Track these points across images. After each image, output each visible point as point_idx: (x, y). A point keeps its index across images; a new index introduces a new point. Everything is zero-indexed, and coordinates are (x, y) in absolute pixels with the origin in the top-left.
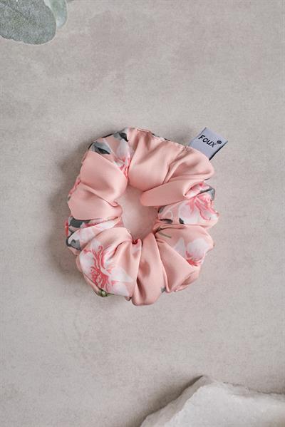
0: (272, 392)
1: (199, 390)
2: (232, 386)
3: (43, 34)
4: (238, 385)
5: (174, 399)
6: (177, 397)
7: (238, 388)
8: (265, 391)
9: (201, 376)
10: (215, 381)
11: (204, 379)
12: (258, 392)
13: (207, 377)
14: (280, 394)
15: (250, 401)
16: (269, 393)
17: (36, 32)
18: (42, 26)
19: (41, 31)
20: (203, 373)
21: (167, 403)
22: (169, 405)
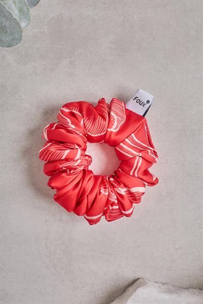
0: (189, 288)
1: (137, 291)
2: (161, 285)
3: (13, 40)
4: (165, 284)
5: (120, 295)
6: (122, 294)
7: (165, 286)
8: (184, 287)
9: (139, 279)
10: (149, 282)
11: (140, 281)
12: (180, 288)
13: (143, 279)
14: (195, 288)
15: (174, 296)
16: (187, 288)
17: (7, 38)
18: (11, 34)
19: (11, 38)
20: (140, 276)
21: (115, 298)
22: (117, 300)
